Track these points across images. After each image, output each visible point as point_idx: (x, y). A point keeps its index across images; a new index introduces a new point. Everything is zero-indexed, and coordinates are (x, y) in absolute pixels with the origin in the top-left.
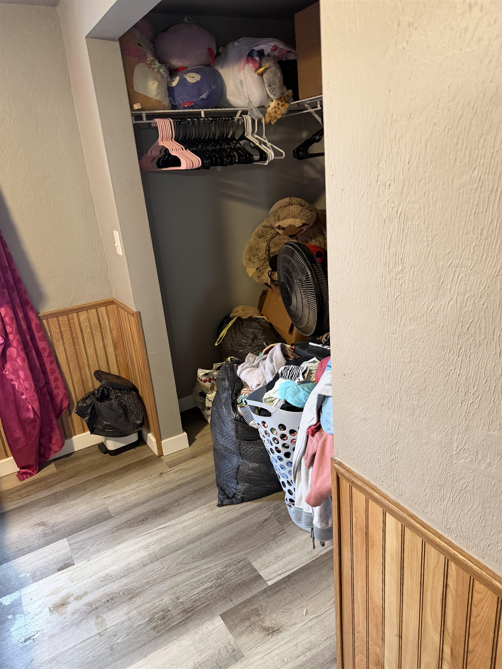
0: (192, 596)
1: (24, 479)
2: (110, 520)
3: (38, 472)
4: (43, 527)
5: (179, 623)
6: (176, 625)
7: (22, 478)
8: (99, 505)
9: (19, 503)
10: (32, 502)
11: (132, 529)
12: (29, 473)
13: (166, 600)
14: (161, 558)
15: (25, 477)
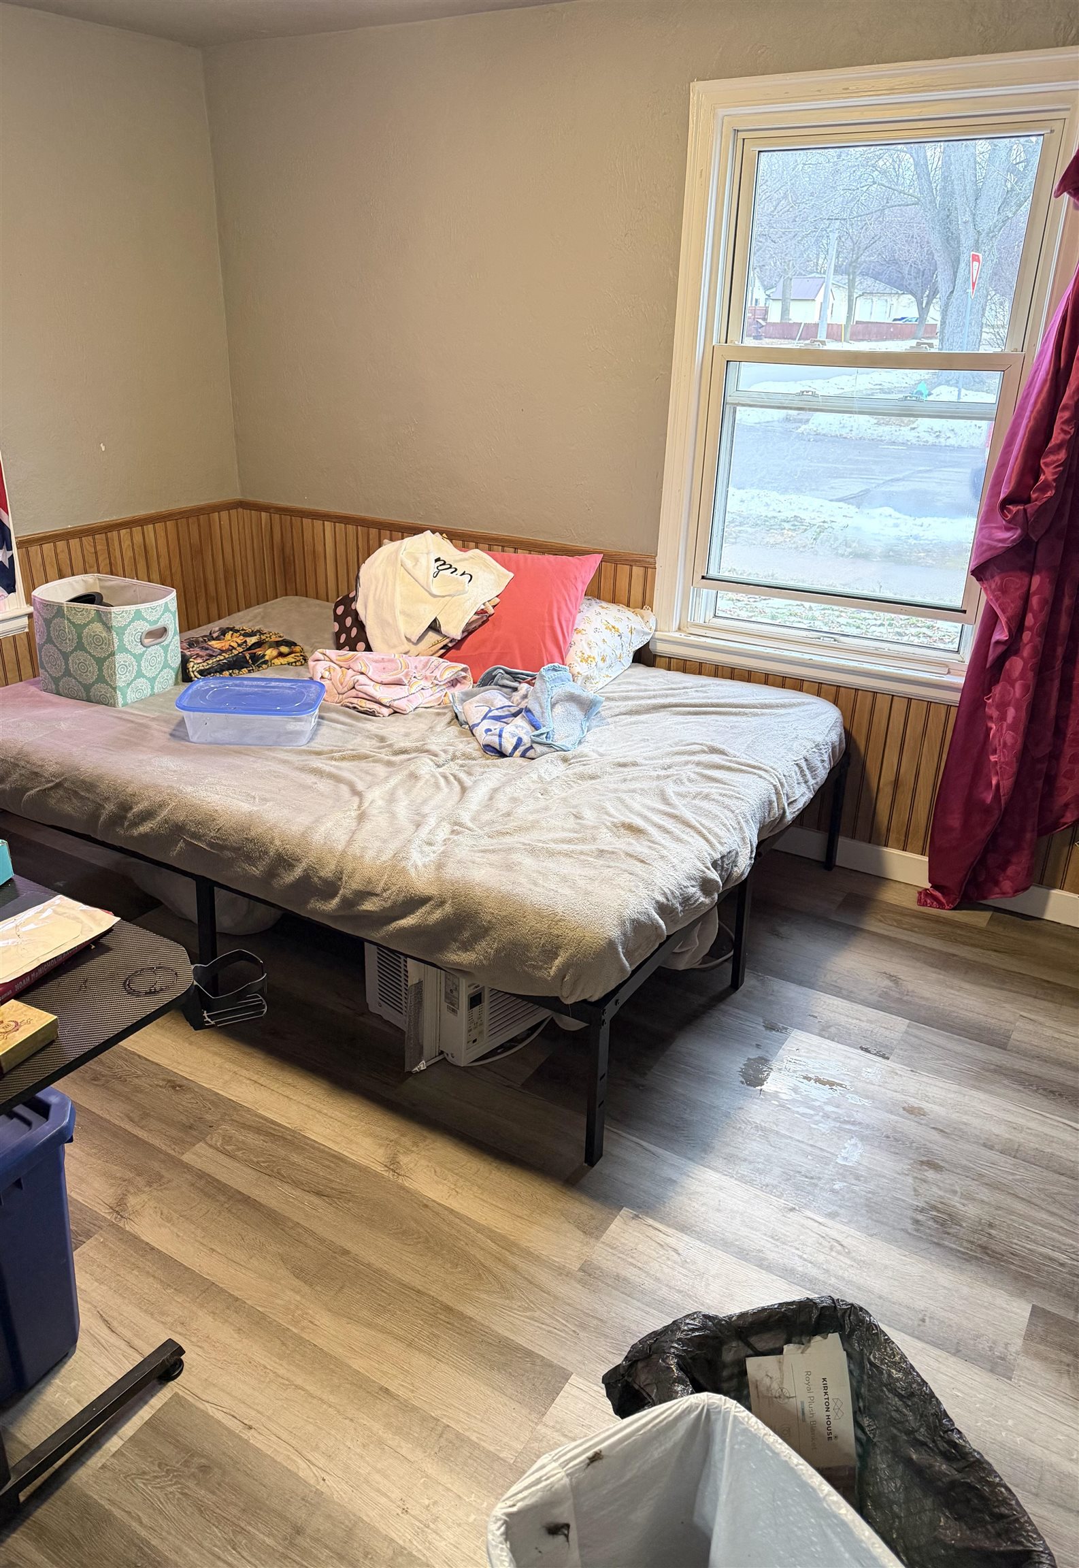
0: (1016, 1244)
1: (925, 904)
2: (998, 1049)
3: (954, 909)
4: (891, 984)
5: (959, 1251)
6: (951, 1249)
7: (923, 901)
8: (1002, 1018)
9: (889, 931)
10: (908, 942)
11: (1021, 1088)
12: (940, 901)
13: (971, 1211)
14: (1023, 1160)
15: (929, 901)
